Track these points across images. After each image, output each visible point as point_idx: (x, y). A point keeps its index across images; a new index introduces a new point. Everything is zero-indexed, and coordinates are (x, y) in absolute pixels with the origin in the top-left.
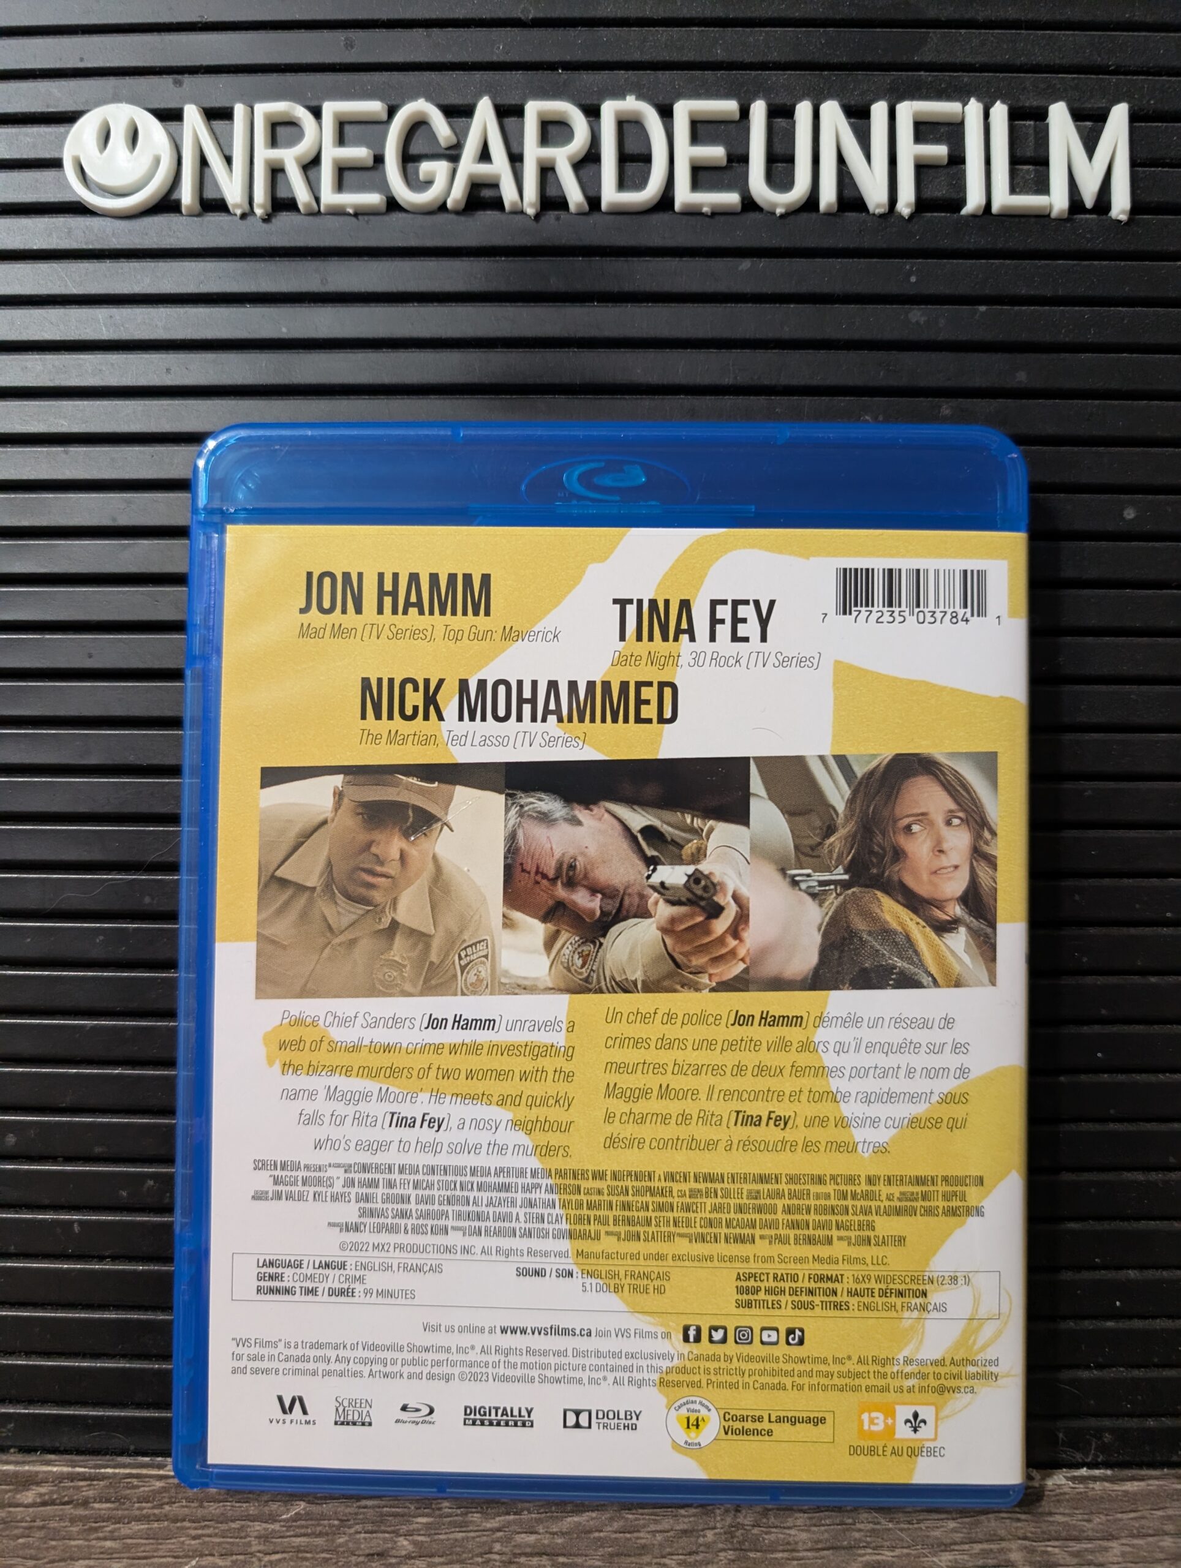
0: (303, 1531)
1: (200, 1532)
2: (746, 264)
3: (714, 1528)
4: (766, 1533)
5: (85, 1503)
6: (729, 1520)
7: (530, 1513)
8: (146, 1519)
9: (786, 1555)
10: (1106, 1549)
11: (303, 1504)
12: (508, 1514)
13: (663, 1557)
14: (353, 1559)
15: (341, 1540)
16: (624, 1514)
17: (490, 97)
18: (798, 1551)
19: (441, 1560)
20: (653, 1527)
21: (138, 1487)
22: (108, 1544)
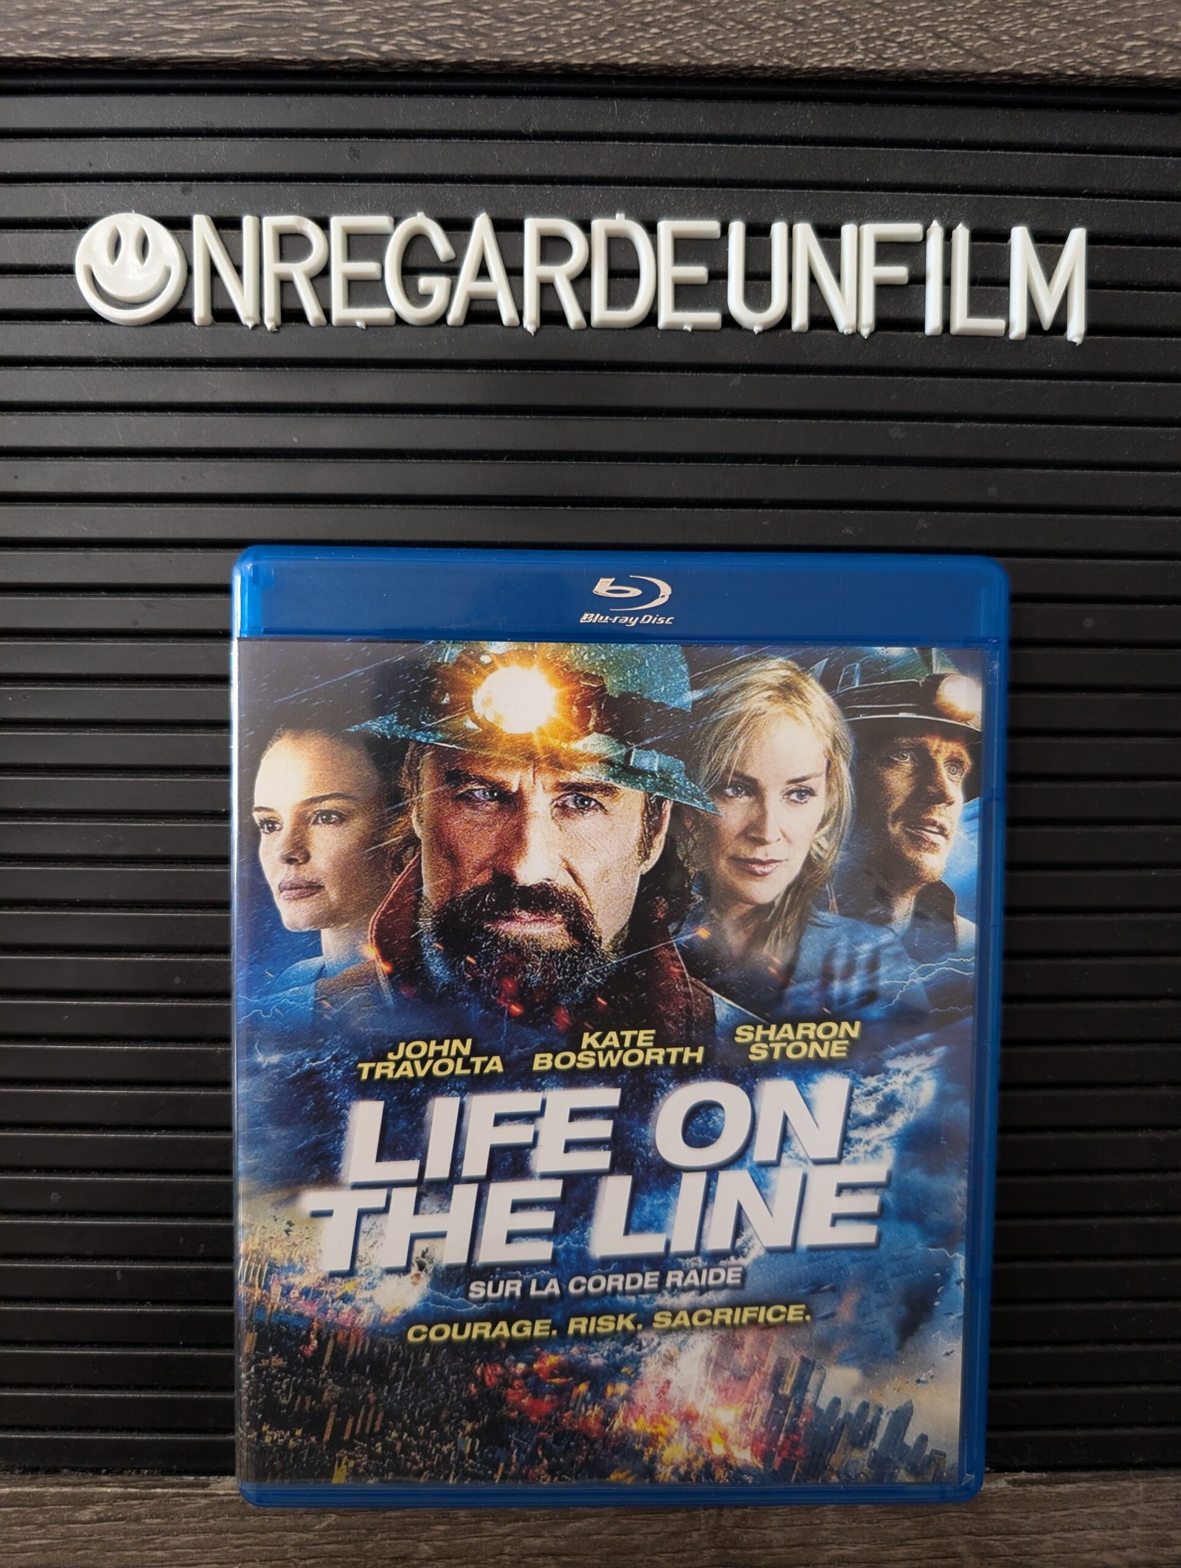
0: (334, 1539)
1: (242, 1542)
2: (737, 379)
3: (699, 1530)
4: (745, 1533)
5: (137, 1519)
6: (712, 1523)
7: (536, 1519)
8: (194, 1531)
9: (762, 1551)
10: (1041, 1542)
11: (334, 1516)
12: (517, 1521)
13: (654, 1555)
14: (380, 1562)
15: (369, 1546)
16: (620, 1519)
17: (488, 212)
18: (771, 1547)
19: (458, 1561)
20: (645, 1530)
21: (184, 1504)
22: (159, 1553)
